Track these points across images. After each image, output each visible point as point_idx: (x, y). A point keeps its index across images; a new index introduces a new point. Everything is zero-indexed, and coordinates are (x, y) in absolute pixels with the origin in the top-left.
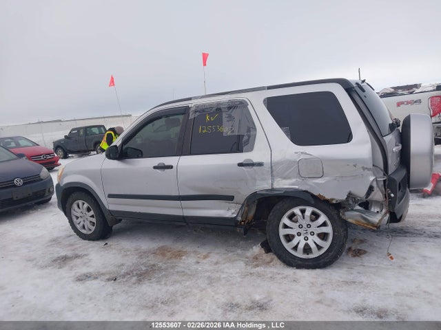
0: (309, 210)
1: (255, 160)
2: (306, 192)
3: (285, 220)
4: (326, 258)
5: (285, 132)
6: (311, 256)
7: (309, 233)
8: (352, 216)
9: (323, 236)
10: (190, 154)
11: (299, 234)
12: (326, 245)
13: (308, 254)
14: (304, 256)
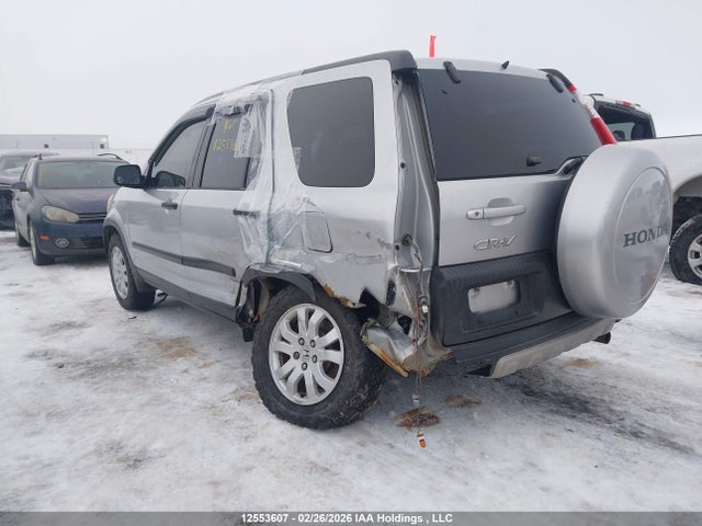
0: (319, 314)
2: (311, 278)
3: (283, 326)
4: (322, 411)
5: (296, 157)
6: (305, 402)
7: (311, 356)
8: (377, 340)
9: (329, 368)
10: (200, 187)
11: (297, 355)
12: (329, 386)
13: (302, 396)
14: (295, 398)
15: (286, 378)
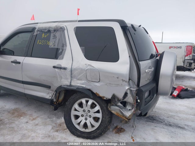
0: (91, 102)
1: (63, 66)
2: (89, 90)
3: (76, 106)
4: (95, 133)
5: (82, 50)
6: (87, 130)
8: (114, 109)
9: (96, 119)
10: (31, 56)
11: (82, 116)
12: (97, 125)
13: (86, 129)
14: (83, 130)
15: (79, 124)
